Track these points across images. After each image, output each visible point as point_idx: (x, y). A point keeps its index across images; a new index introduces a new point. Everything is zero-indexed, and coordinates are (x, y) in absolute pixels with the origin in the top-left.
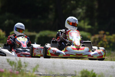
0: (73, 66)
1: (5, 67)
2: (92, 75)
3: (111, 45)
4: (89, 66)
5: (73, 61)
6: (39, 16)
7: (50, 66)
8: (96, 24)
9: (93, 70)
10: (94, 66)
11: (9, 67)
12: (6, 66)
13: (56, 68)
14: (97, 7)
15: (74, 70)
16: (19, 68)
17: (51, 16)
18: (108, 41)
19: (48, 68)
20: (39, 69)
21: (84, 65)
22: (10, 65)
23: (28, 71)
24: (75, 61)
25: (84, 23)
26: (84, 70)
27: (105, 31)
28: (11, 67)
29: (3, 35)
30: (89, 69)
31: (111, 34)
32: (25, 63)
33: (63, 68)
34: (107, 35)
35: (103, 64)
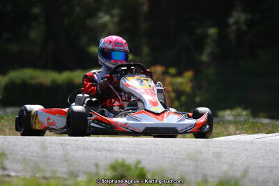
0: (91, 154)
2: (137, 173)
3: (183, 99)
5: (91, 142)
7: (35, 155)
8: (146, 50)
9: (139, 162)
10: (141, 152)
13: (49, 160)
14: (145, 8)
15: (94, 162)
17: (35, 34)
18: (174, 91)
19: (30, 160)
20: (7, 164)
21: (118, 150)
24: (95, 142)
27: (167, 66)
30: (130, 160)
31: (180, 74)
33: (66, 159)
34: (174, 76)
35: (164, 145)
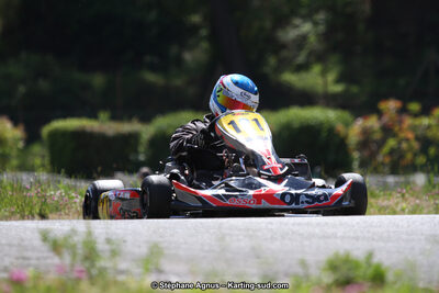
0: (295, 244)
1: (33, 262)
2: (370, 272)
3: (432, 151)
4: (357, 239)
5: (293, 224)
6: (148, 59)
7: (206, 248)
9: (370, 255)
10: (373, 239)
11: (49, 261)
12: (38, 259)
13: (229, 255)
15: (299, 256)
16: (87, 264)
18: (417, 138)
20: (166, 265)
21: (336, 237)
22: (51, 254)
23: (122, 272)
24: (299, 224)
25: (324, 73)
26: (337, 254)
27: (405, 99)
28: (56, 260)
29: (16, 140)
30: (358, 251)
31: (426, 112)
32: (108, 241)
33: (256, 253)
34: (416, 115)
35: (409, 226)
